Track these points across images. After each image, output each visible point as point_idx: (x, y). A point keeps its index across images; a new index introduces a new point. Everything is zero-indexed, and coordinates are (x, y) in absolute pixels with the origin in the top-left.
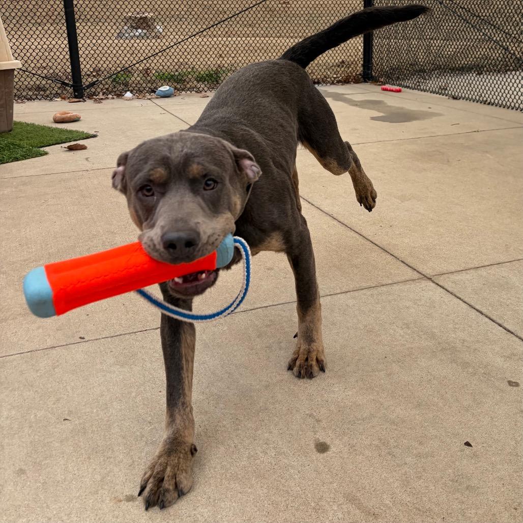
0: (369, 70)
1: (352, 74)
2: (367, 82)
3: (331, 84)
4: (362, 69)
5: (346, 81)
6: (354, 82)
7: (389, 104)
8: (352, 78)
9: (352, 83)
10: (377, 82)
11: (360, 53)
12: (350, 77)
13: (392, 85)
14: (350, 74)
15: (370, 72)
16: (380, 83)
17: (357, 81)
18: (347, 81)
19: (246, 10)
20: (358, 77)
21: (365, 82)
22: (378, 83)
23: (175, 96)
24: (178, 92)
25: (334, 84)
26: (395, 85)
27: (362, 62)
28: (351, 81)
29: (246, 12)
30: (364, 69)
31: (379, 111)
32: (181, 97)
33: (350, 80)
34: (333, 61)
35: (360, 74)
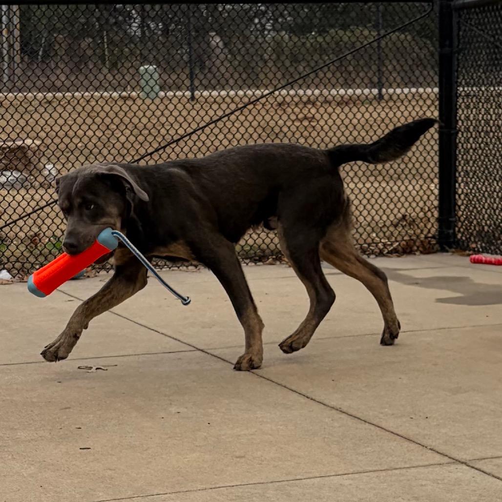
0: (450, 229)
1: (418, 237)
2: (447, 251)
3: (377, 256)
4: (436, 226)
5: (406, 250)
6: (422, 253)
7: (477, 281)
8: (417, 244)
9: (418, 253)
10: (465, 250)
11: (432, 198)
12: (415, 242)
13: (492, 254)
14: (414, 238)
15: (451, 231)
16: (471, 252)
17: (427, 250)
18: (408, 250)
19: (218, 120)
20: (429, 242)
21: (443, 250)
22: (467, 252)
23: (88, 277)
24: (94, 271)
25: (384, 255)
26: (497, 254)
27: (436, 214)
28: (416, 251)
29: (218, 124)
30: (440, 227)
31: (454, 290)
32: (98, 279)
33: (415, 248)
34: (385, 218)
35: (433, 237)
